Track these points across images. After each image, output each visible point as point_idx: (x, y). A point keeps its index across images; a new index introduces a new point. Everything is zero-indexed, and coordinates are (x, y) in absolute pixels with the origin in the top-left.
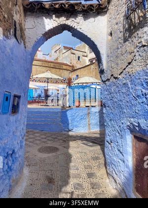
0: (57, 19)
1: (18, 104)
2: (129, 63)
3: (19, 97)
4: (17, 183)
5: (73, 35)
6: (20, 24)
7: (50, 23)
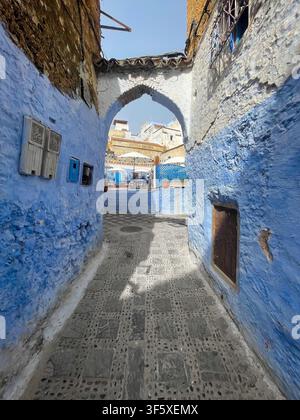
0: (134, 79)
1: (91, 174)
2: (212, 124)
3: (92, 168)
4: (94, 256)
5: (153, 99)
6: (90, 86)
7: (125, 84)
